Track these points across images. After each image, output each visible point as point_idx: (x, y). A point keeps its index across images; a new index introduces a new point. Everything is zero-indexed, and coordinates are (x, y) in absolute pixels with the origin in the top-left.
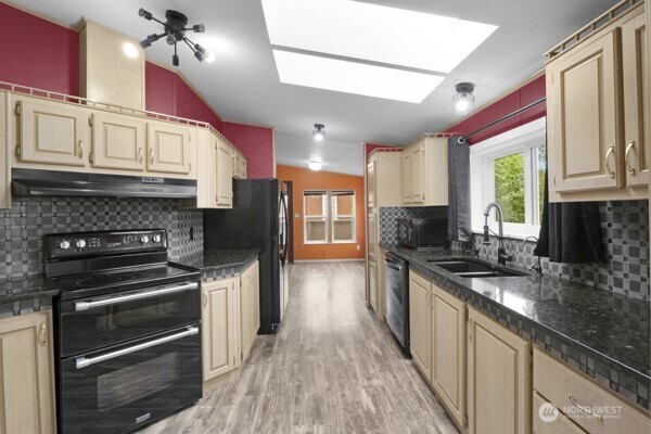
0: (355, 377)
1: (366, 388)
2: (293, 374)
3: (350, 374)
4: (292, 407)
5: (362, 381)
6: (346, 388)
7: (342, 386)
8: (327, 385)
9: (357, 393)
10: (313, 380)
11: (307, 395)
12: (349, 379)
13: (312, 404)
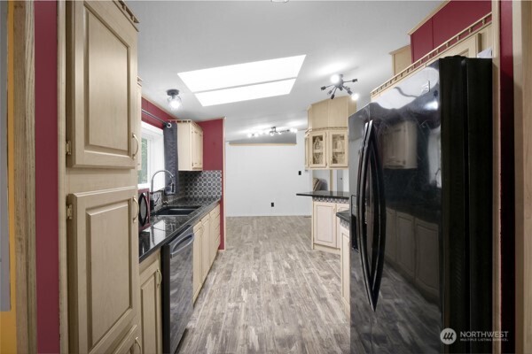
0: (247, 309)
1: (242, 301)
2: (300, 313)
3: (250, 312)
4: (291, 292)
5: (242, 306)
6: (256, 302)
7: (259, 303)
8: (270, 304)
9: (250, 299)
10: (281, 308)
11: (284, 298)
12: (252, 309)
13: (279, 293)
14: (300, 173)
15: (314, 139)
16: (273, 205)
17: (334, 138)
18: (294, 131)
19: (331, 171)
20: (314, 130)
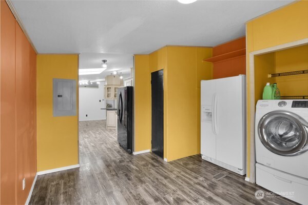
14: (100, 101)
15: (108, 88)
16: (87, 116)
17: (115, 88)
18: (98, 83)
19: (114, 101)
20: (108, 85)
